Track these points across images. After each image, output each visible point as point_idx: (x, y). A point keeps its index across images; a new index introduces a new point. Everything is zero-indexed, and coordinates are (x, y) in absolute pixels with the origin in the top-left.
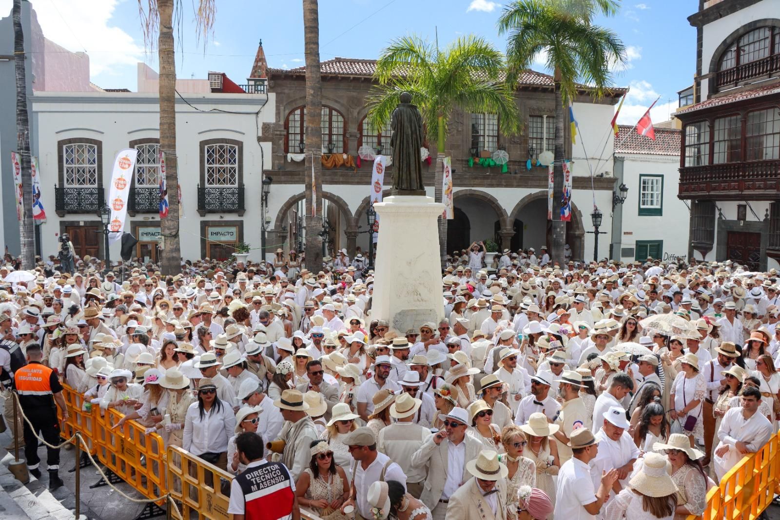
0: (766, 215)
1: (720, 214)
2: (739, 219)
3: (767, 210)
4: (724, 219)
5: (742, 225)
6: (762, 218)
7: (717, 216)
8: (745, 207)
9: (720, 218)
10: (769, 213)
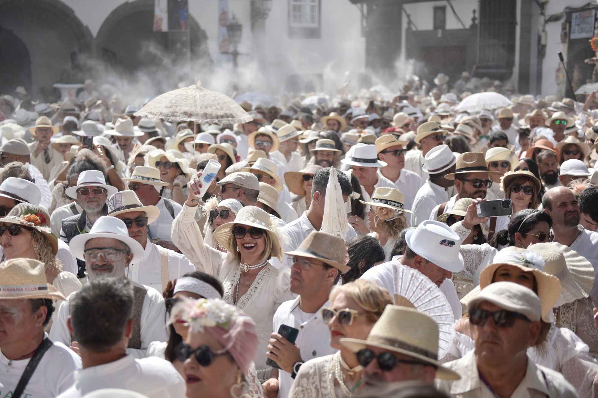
0: (474, 19)
1: (410, 22)
2: (436, 27)
3: (474, 12)
4: (414, 29)
5: (440, 35)
6: (468, 24)
7: (404, 26)
8: (443, 9)
9: (409, 29)
10: (477, 15)
